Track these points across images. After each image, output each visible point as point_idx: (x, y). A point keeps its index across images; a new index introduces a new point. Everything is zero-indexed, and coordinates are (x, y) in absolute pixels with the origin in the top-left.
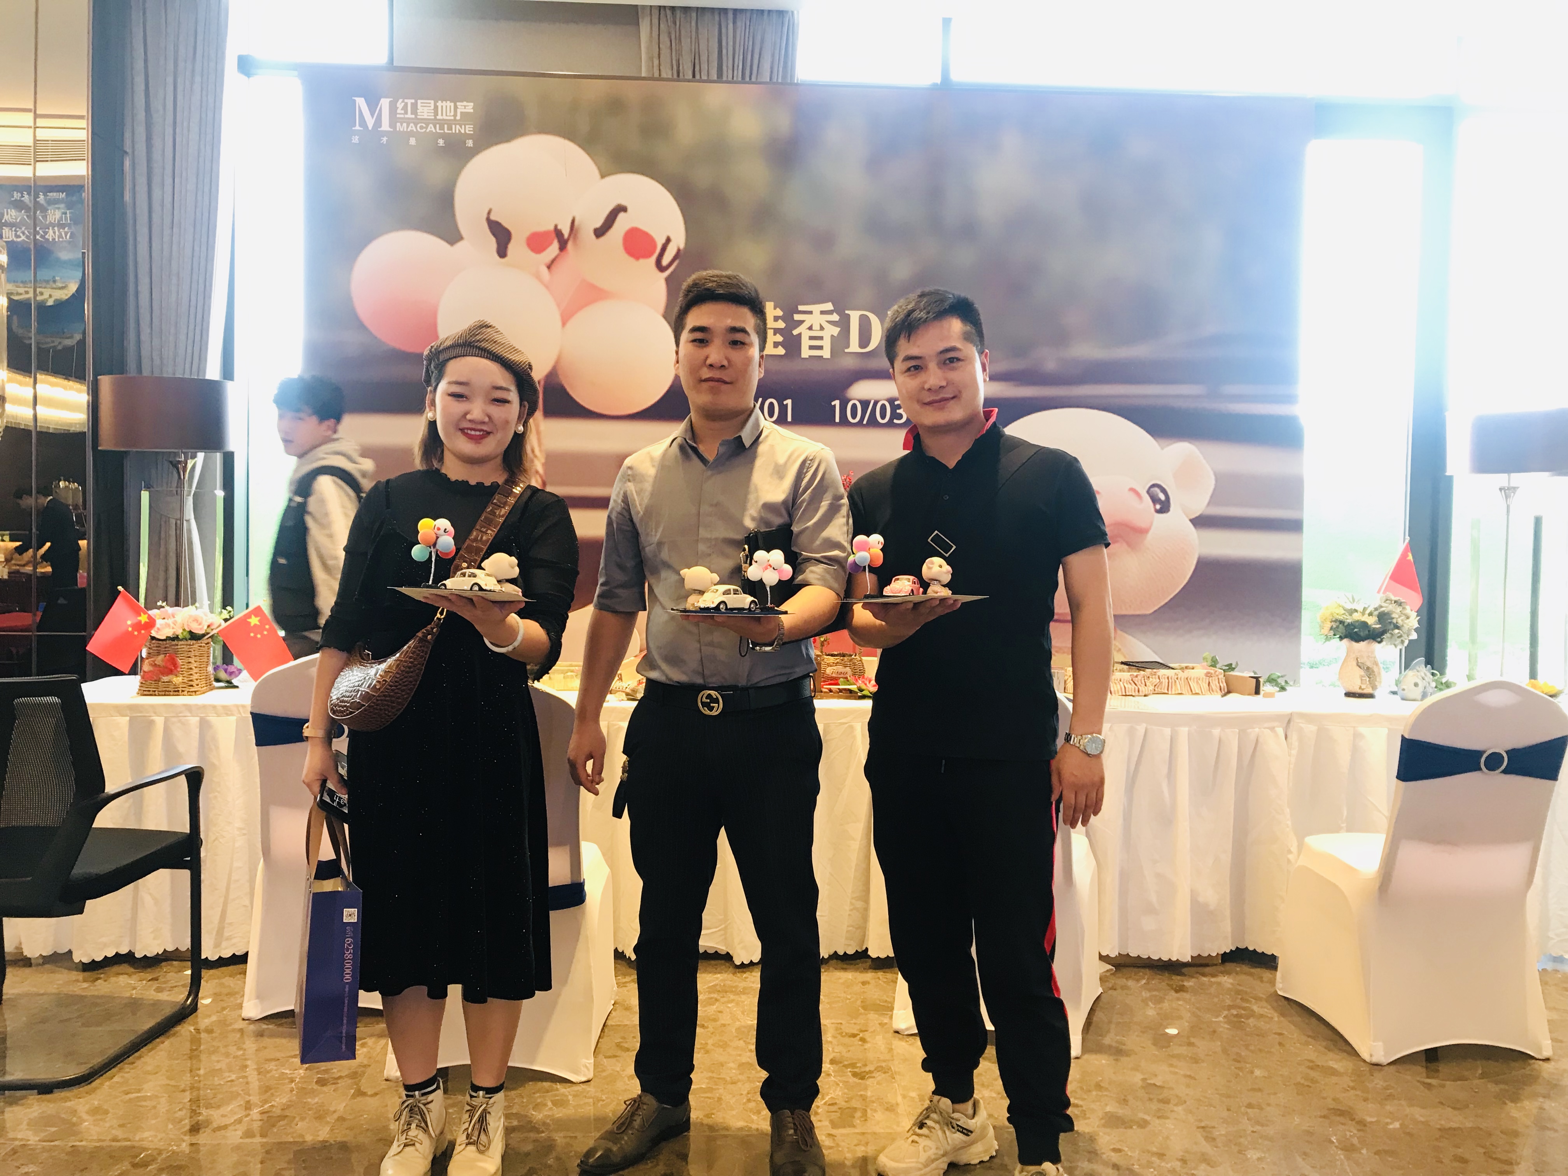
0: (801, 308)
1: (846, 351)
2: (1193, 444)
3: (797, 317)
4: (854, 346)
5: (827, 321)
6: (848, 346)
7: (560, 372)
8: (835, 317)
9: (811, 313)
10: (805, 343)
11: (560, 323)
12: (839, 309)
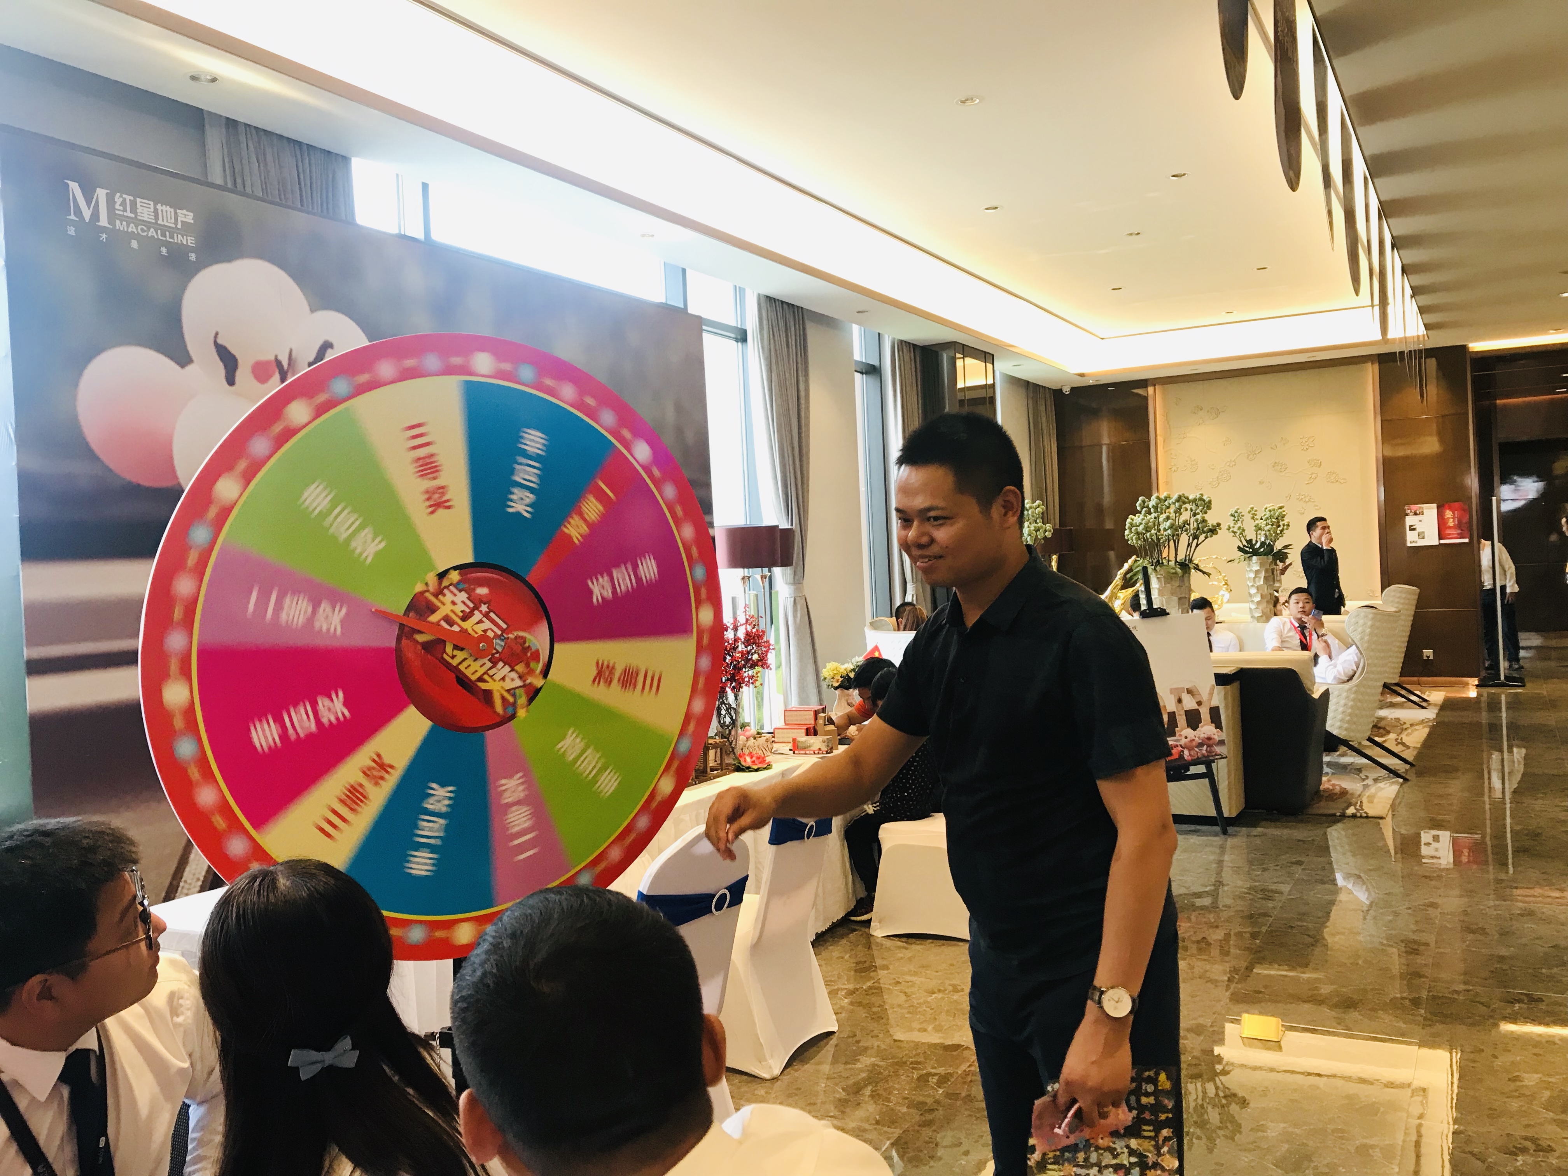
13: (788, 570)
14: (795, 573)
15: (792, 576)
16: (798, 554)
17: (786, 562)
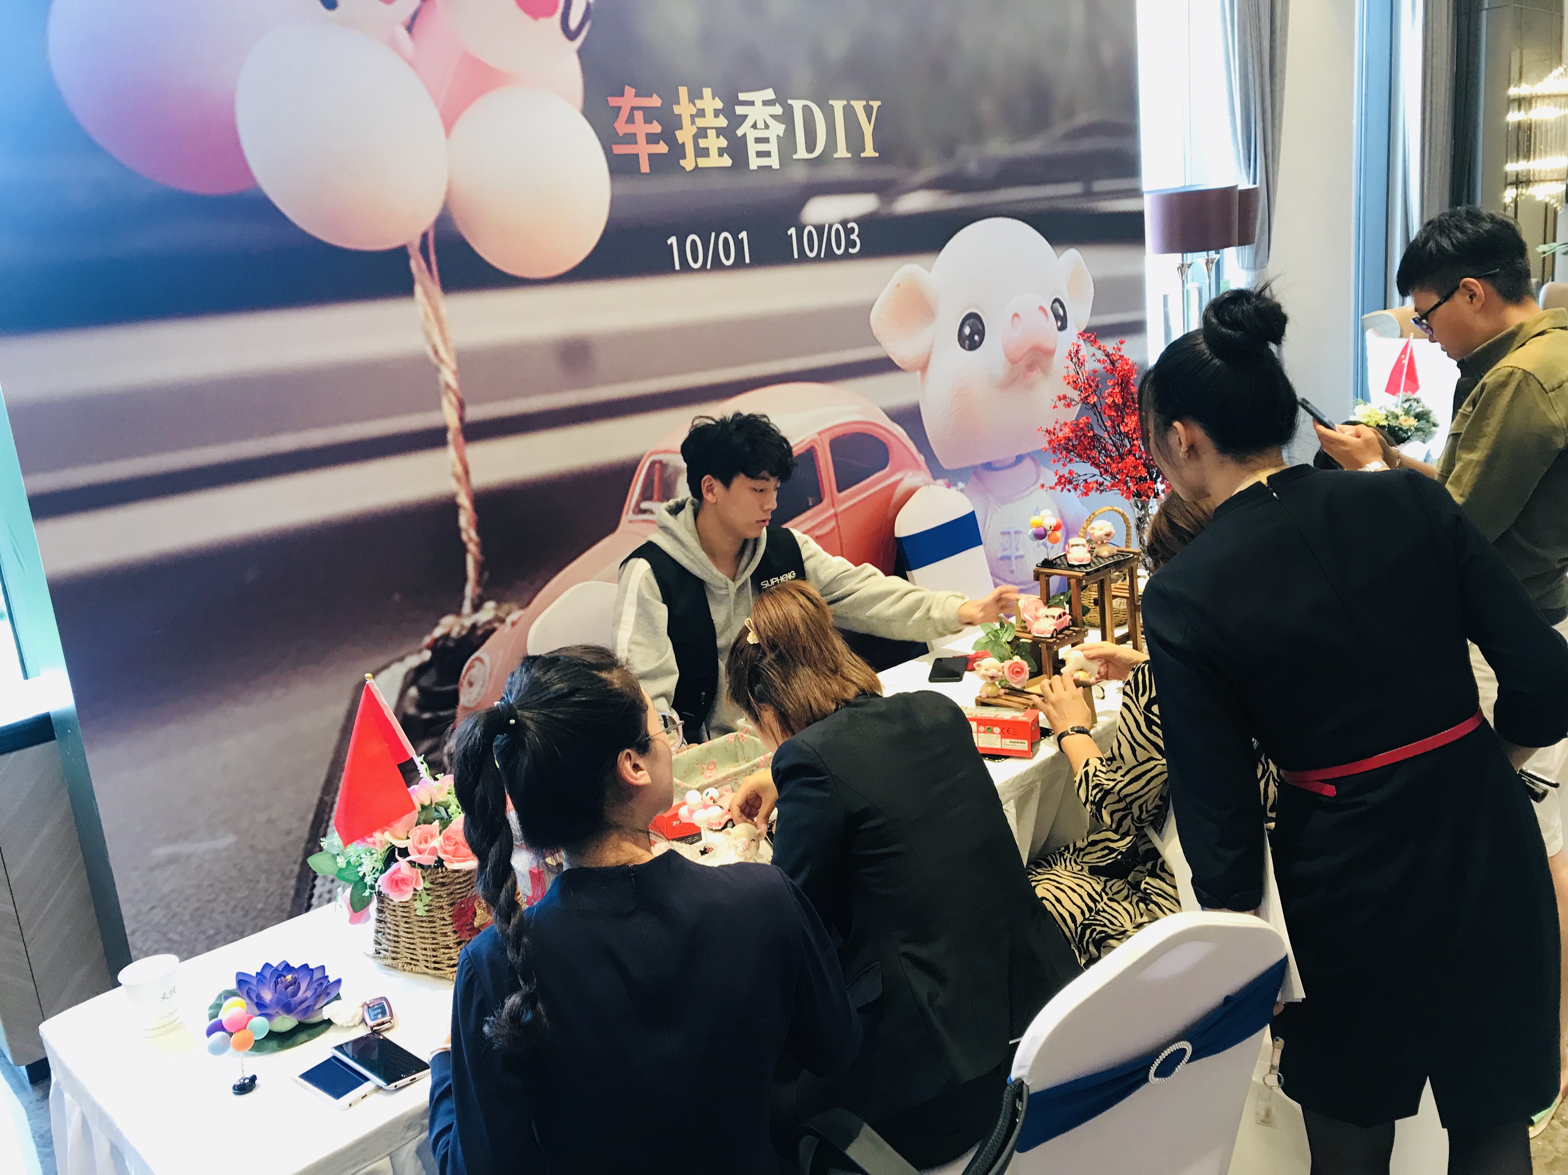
0: (742, 96)
1: (795, 157)
2: (1078, 250)
3: (740, 110)
4: (802, 153)
5: (771, 116)
6: (796, 152)
7: (455, 216)
8: (778, 110)
9: (752, 103)
10: (753, 148)
11: (441, 131)
12: (781, 99)
13: (1247, 251)
14: (1256, 254)
15: (1252, 259)
16: (1263, 223)
17: (1245, 239)
